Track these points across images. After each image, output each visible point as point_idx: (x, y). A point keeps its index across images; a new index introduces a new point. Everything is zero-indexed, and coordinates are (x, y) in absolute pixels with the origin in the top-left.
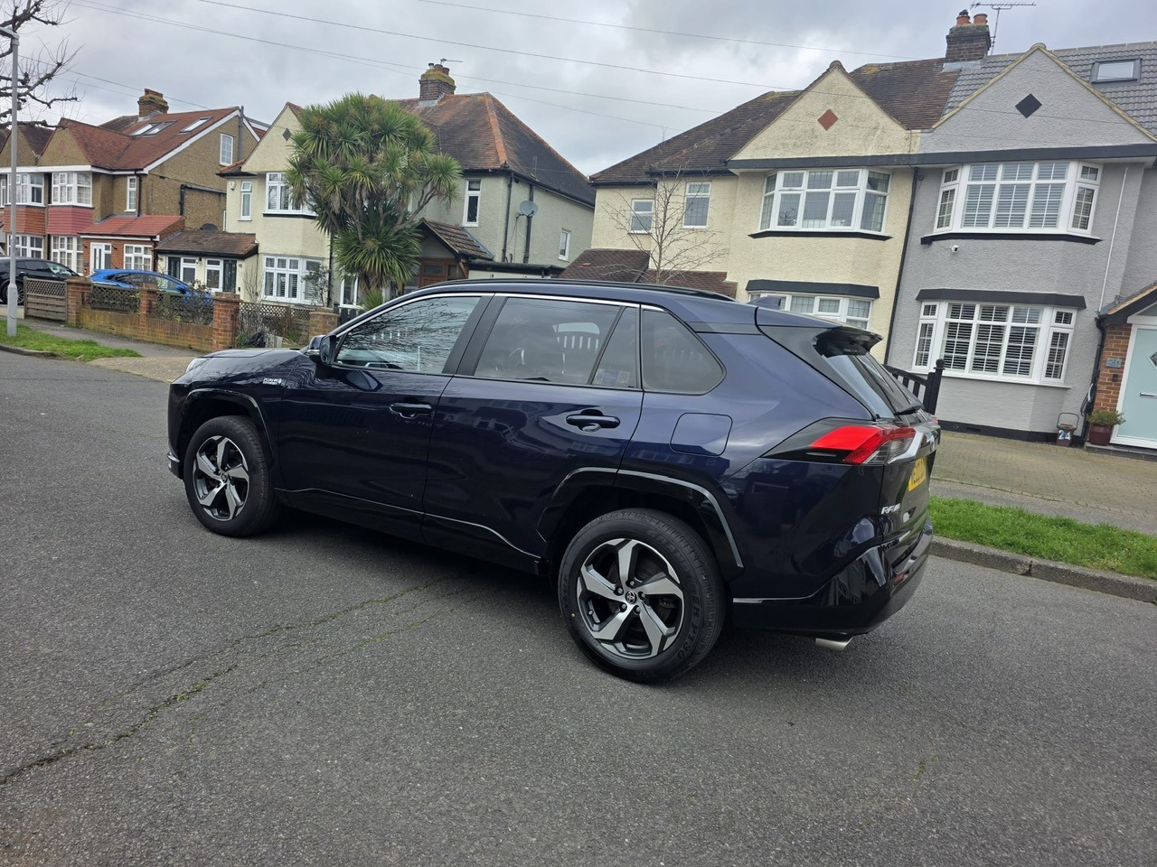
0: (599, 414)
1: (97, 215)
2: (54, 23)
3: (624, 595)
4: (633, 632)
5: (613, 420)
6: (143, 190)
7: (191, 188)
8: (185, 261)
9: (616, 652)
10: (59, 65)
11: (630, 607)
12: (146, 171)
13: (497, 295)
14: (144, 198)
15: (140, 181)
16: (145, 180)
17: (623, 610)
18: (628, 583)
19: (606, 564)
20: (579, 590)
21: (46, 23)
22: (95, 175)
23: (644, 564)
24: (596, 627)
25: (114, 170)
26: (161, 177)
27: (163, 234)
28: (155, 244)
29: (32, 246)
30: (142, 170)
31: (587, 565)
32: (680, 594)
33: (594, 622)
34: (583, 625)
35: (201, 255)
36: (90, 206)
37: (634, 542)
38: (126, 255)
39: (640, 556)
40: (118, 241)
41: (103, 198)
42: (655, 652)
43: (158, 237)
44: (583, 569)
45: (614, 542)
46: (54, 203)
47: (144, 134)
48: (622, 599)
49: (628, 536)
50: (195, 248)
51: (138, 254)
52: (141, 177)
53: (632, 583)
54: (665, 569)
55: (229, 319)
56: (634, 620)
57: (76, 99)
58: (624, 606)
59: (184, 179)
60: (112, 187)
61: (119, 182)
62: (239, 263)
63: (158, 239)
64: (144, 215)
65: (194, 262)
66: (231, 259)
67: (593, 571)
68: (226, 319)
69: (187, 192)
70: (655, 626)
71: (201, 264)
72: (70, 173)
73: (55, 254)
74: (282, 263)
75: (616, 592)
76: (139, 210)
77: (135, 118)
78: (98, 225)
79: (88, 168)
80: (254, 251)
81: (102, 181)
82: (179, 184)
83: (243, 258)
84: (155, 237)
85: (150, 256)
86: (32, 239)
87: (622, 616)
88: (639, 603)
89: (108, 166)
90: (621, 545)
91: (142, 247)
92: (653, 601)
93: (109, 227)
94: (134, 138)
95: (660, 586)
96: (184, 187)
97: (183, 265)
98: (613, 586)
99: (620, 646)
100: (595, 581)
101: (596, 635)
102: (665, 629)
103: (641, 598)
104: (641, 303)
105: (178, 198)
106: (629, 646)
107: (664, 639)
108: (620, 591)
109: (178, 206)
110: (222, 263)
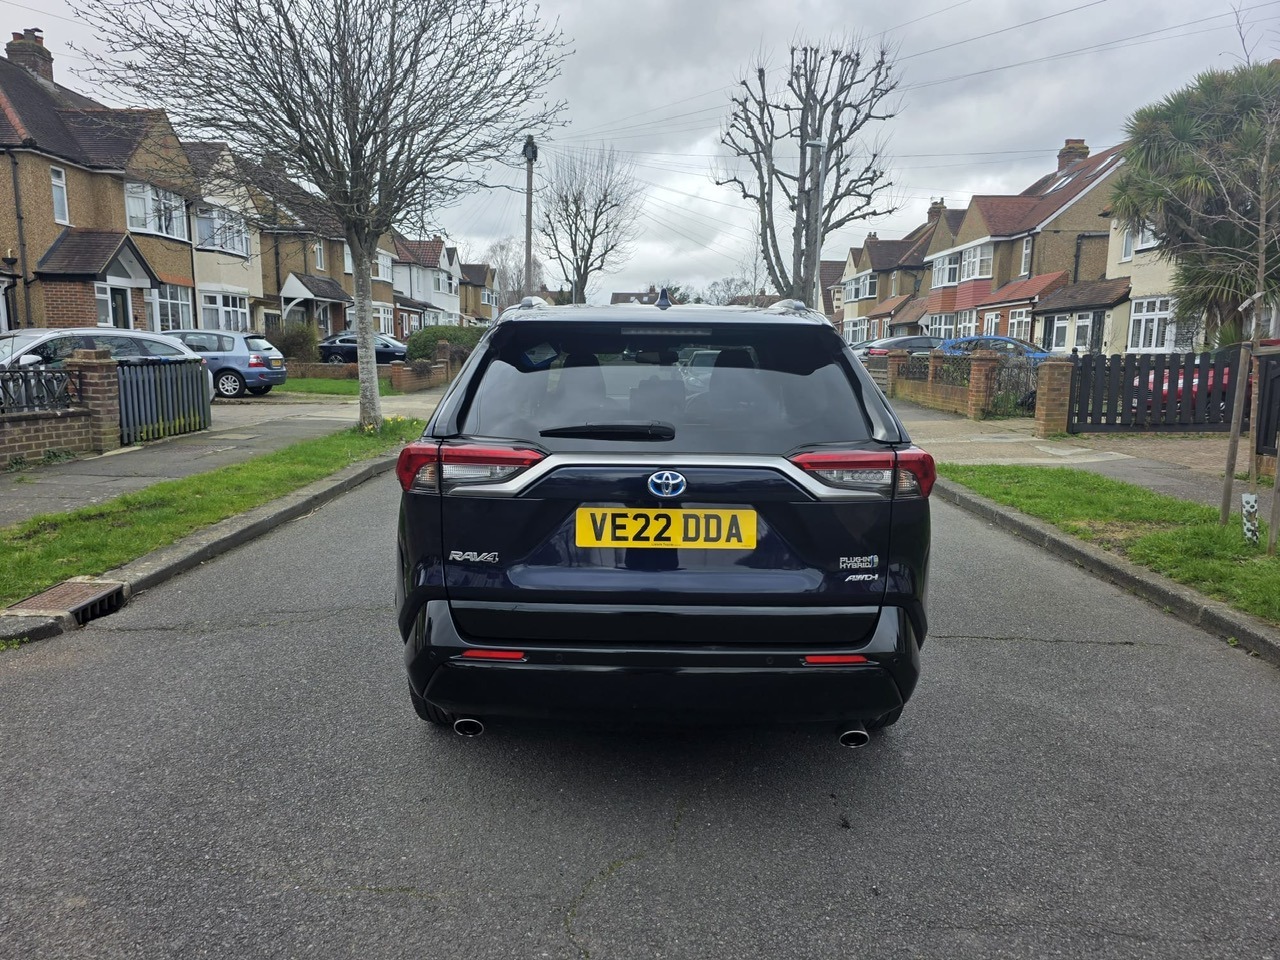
1: (994, 283)
6: (1036, 250)
7: (1089, 237)
8: (1059, 319)
12: (1038, 229)
14: (1035, 259)
15: (1034, 240)
16: (1038, 239)
22: (997, 244)
25: (1013, 235)
26: (1056, 232)
27: (1042, 294)
28: (1034, 305)
29: (946, 324)
30: (1035, 229)
35: (1071, 310)
36: (990, 276)
38: (1011, 321)
40: (1004, 310)
41: (1001, 266)
43: (1037, 297)
46: (962, 280)
47: (1054, 190)
50: (1068, 303)
51: (1020, 319)
52: (1034, 236)
55: (983, 380)
59: (1083, 228)
60: (1011, 253)
61: (1018, 244)
62: (1107, 313)
63: (1036, 300)
64: (1034, 277)
65: (1064, 319)
66: (1099, 310)
69: (1085, 241)
71: (1072, 320)
72: (975, 248)
74: (1151, 307)
76: (1031, 272)
77: (1055, 174)
78: (995, 295)
79: (988, 239)
80: (1125, 298)
81: (1002, 248)
82: (1076, 235)
83: (1111, 306)
84: (1034, 298)
85: (1029, 319)
86: (946, 317)
89: (1008, 232)
91: (1024, 310)
93: (1004, 294)
94: (1043, 197)
96: (1082, 237)
97: (1057, 324)
105: (1073, 251)
109: (1073, 259)
110: (1091, 316)
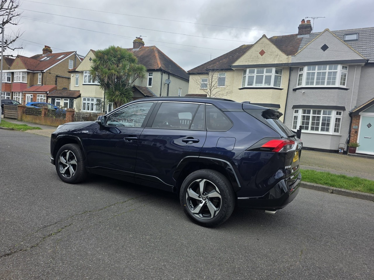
0: (193, 138)
1: (28, 85)
2: (16, 24)
3: (202, 198)
4: (205, 210)
5: (197, 140)
6: (44, 77)
7: (59, 77)
8: (57, 99)
9: (200, 217)
10: (17, 37)
11: (204, 202)
12: (45, 71)
13: (159, 102)
14: (44, 80)
15: (43, 74)
16: (44, 74)
17: (201, 203)
18: (203, 194)
19: (196, 188)
20: (187, 197)
21: (13, 24)
22: (28, 73)
23: (208, 187)
24: (193, 209)
25: (34, 71)
26: (50, 73)
27: (50, 91)
28: (47, 94)
29: (7, 95)
30: (43, 71)
31: (189, 188)
32: (220, 197)
33: (192, 207)
34: (188, 208)
35: (62, 98)
36: (26, 82)
37: (205, 180)
38: (37, 98)
39: (207, 185)
40: (35, 94)
41: (31, 80)
42: (212, 217)
43: (48, 92)
44: (188, 190)
45: (198, 180)
46: (14, 82)
47: (44, 60)
48: (201, 199)
49: (203, 178)
50: (61, 95)
51: (41, 98)
52: (43, 73)
53: (204, 194)
54: (215, 189)
55: (71, 117)
56: (205, 206)
57: (22, 48)
58: (202, 202)
59: (57, 74)
60: (34, 76)
61: (36, 75)
62: (74, 100)
63: (48, 93)
64: (44, 85)
65: (60, 100)
66: (72, 99)
67: (191, 190)
68: (70, 117)
69: (58, 78)
70: (212, 208)
71: (62, 100)
72: (20, 72)
73: (14, 98)
74: (89, 100)
75: (199, 197)
76: (42, 84)
77: (41, 55)
78: (28, 88)
79: (26, 70)
80: (80, 96)
81: (30, 75)
82: (55, 75)
83: (76, 98)
84: (47, 92)
85: (45, 98)
86: (7, 93)
87: (201, 205)
88: (207, 200)
89: (32, 69)
90: (200, 181)
91: (43, 95)
92: (212, 199)
93: (32, 89)
94: (41, 61)
95: (213, 194)
96: (57, 76)
97: (56, 101)
98: (198, 195)
99: (201, 215)
100: (192, 193)
101: (193, 212)
102: (215, 209)
103: (207, 199)
104: (205, 103)
105: (55, 80)
106: (203, 215)
107: (215, 212)
108: (200, 196)
109: (55, 82)
110: (69, 100)
